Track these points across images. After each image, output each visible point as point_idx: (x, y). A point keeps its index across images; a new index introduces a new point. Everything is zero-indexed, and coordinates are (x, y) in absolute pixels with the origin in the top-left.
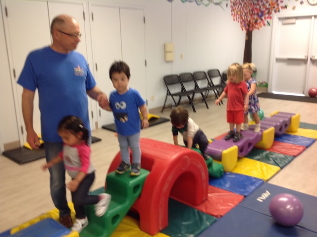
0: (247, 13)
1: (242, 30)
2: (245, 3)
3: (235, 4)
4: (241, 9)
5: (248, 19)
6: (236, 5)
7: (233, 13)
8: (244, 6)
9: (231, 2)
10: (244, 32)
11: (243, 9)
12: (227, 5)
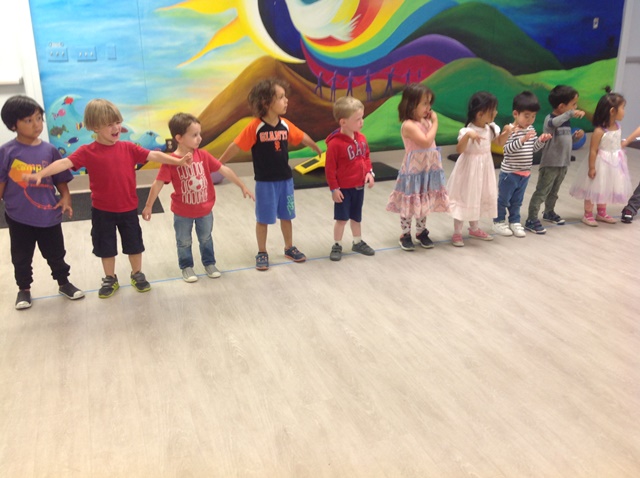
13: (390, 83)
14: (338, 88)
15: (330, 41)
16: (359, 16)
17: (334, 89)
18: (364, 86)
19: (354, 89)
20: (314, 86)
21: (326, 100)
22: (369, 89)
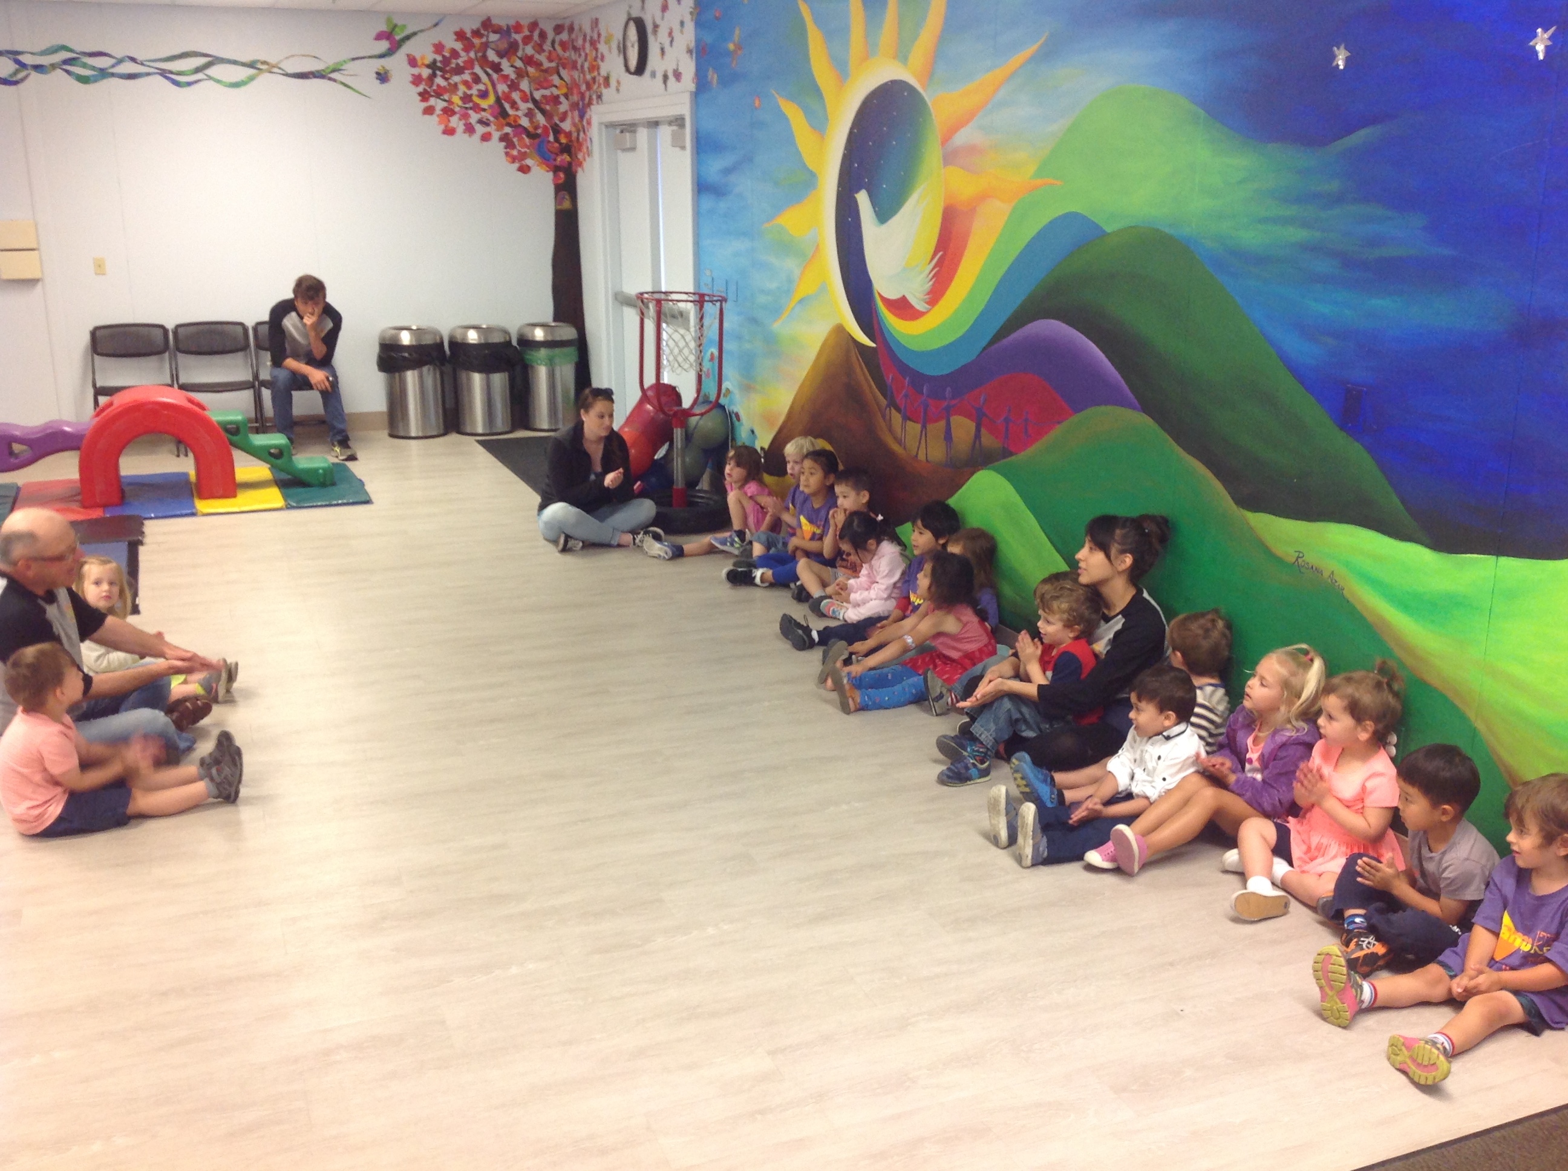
0: (555, 100)
1: (524, 169)
2: (529, 61)
3: (444, 65)
4: (502, 88)
5: (566, 126)
6: (459, 71)
7: (439, 105)
8: (521, 74)
9: (412, 62)
10: (542, 180)
11: (514, 86)
12: (383, 77)
13: (978, 435)
14: (910, 420)
15: (902, 307)
16: (940, 254)
17: (906, 418)
18: (942, 424)
19: (930, 427)
20: (884, 402)
21: (895, 438)
22: (948, 436)
